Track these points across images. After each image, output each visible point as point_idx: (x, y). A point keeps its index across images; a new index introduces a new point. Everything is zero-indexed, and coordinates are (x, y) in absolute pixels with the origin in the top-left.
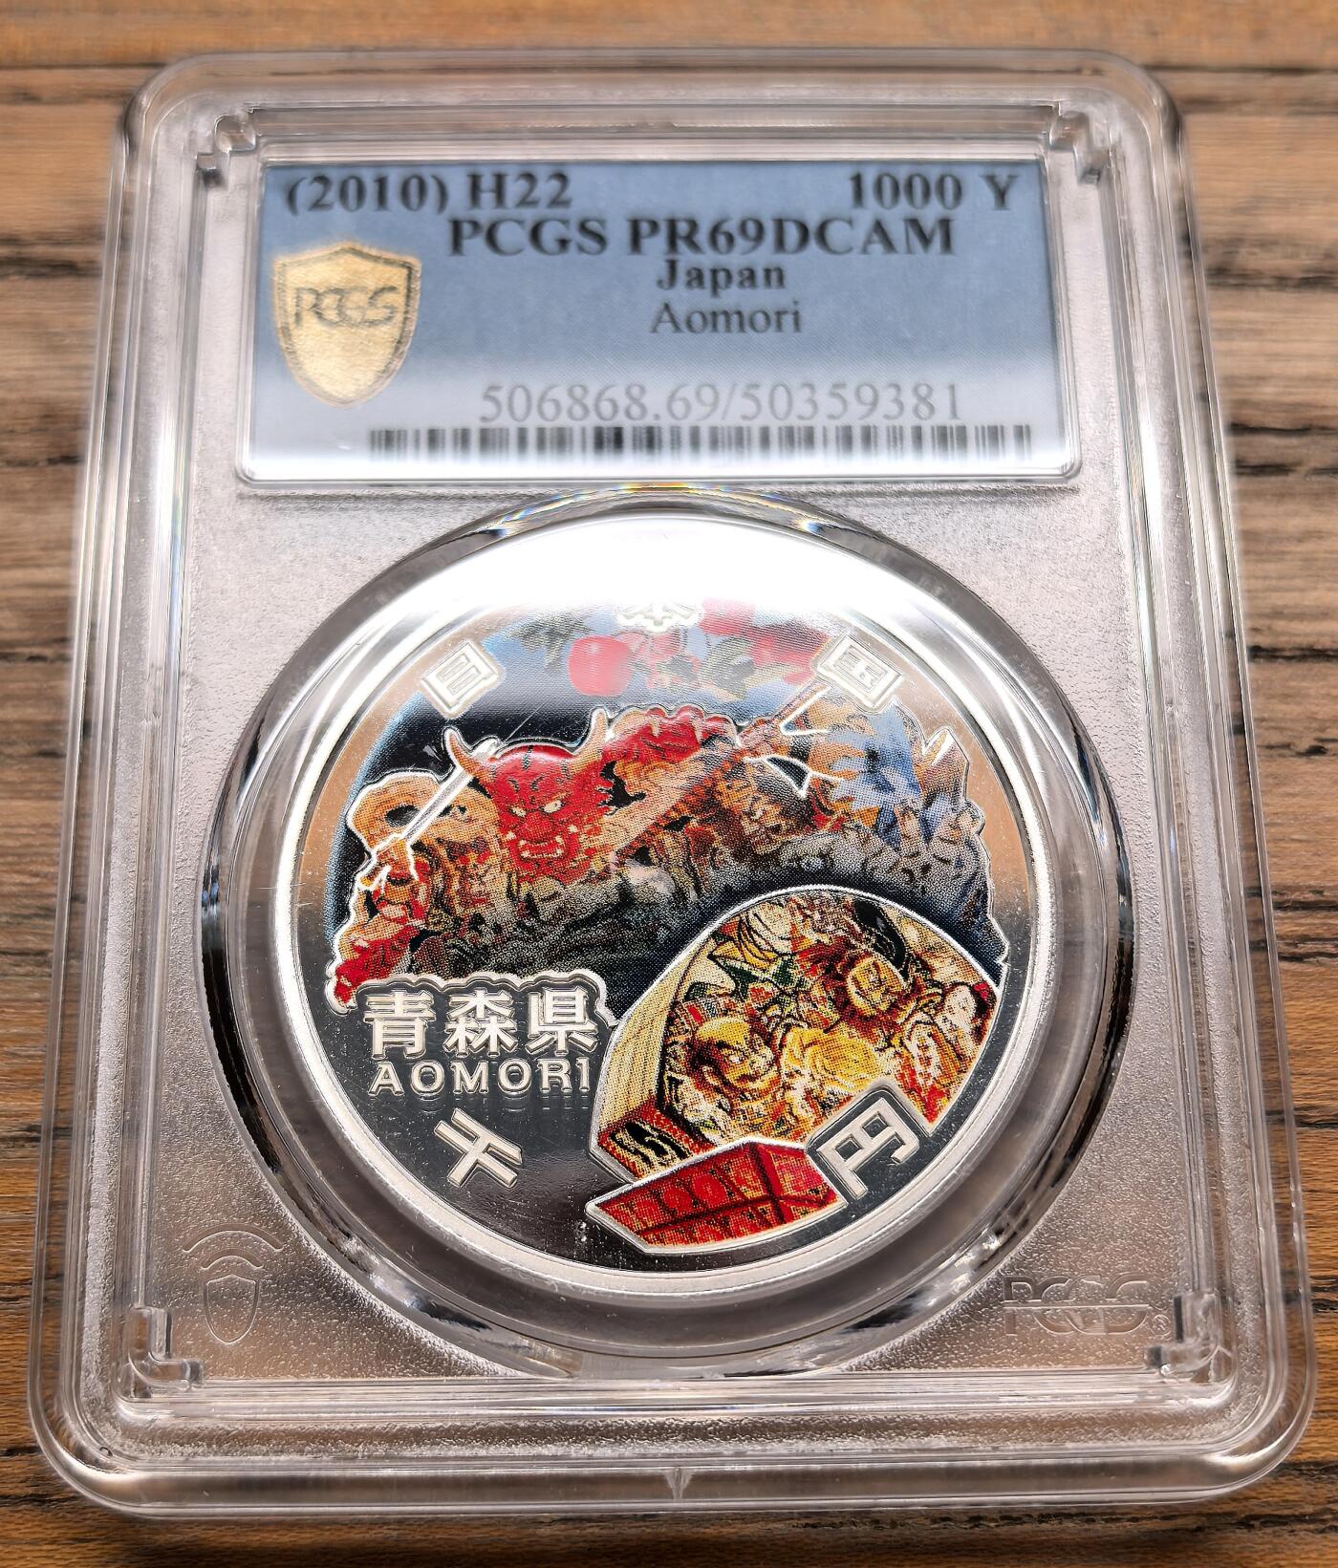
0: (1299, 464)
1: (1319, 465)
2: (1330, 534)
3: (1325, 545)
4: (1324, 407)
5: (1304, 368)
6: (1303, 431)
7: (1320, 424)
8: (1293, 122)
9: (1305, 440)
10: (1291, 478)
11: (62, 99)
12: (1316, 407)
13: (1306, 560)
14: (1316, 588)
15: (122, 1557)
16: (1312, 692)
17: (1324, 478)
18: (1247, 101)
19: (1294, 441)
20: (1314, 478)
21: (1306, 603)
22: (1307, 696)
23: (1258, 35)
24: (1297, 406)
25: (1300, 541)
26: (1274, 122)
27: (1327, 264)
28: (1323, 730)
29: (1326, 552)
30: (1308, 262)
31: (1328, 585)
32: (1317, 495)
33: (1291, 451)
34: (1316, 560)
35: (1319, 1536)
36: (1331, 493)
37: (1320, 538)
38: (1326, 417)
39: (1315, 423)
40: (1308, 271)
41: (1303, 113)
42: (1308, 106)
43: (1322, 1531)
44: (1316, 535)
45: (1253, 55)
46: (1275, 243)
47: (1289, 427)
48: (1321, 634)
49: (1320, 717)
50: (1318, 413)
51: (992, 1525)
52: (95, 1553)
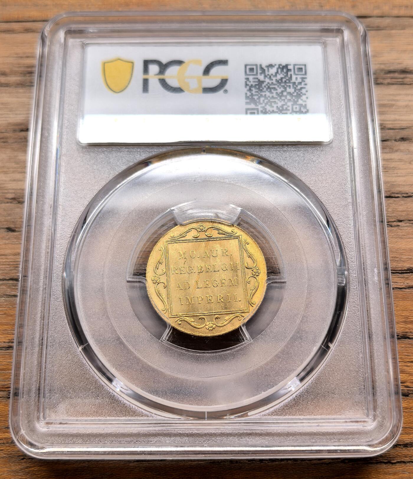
15: (6, 472)
23: (354, 7)
51: (266, 462)
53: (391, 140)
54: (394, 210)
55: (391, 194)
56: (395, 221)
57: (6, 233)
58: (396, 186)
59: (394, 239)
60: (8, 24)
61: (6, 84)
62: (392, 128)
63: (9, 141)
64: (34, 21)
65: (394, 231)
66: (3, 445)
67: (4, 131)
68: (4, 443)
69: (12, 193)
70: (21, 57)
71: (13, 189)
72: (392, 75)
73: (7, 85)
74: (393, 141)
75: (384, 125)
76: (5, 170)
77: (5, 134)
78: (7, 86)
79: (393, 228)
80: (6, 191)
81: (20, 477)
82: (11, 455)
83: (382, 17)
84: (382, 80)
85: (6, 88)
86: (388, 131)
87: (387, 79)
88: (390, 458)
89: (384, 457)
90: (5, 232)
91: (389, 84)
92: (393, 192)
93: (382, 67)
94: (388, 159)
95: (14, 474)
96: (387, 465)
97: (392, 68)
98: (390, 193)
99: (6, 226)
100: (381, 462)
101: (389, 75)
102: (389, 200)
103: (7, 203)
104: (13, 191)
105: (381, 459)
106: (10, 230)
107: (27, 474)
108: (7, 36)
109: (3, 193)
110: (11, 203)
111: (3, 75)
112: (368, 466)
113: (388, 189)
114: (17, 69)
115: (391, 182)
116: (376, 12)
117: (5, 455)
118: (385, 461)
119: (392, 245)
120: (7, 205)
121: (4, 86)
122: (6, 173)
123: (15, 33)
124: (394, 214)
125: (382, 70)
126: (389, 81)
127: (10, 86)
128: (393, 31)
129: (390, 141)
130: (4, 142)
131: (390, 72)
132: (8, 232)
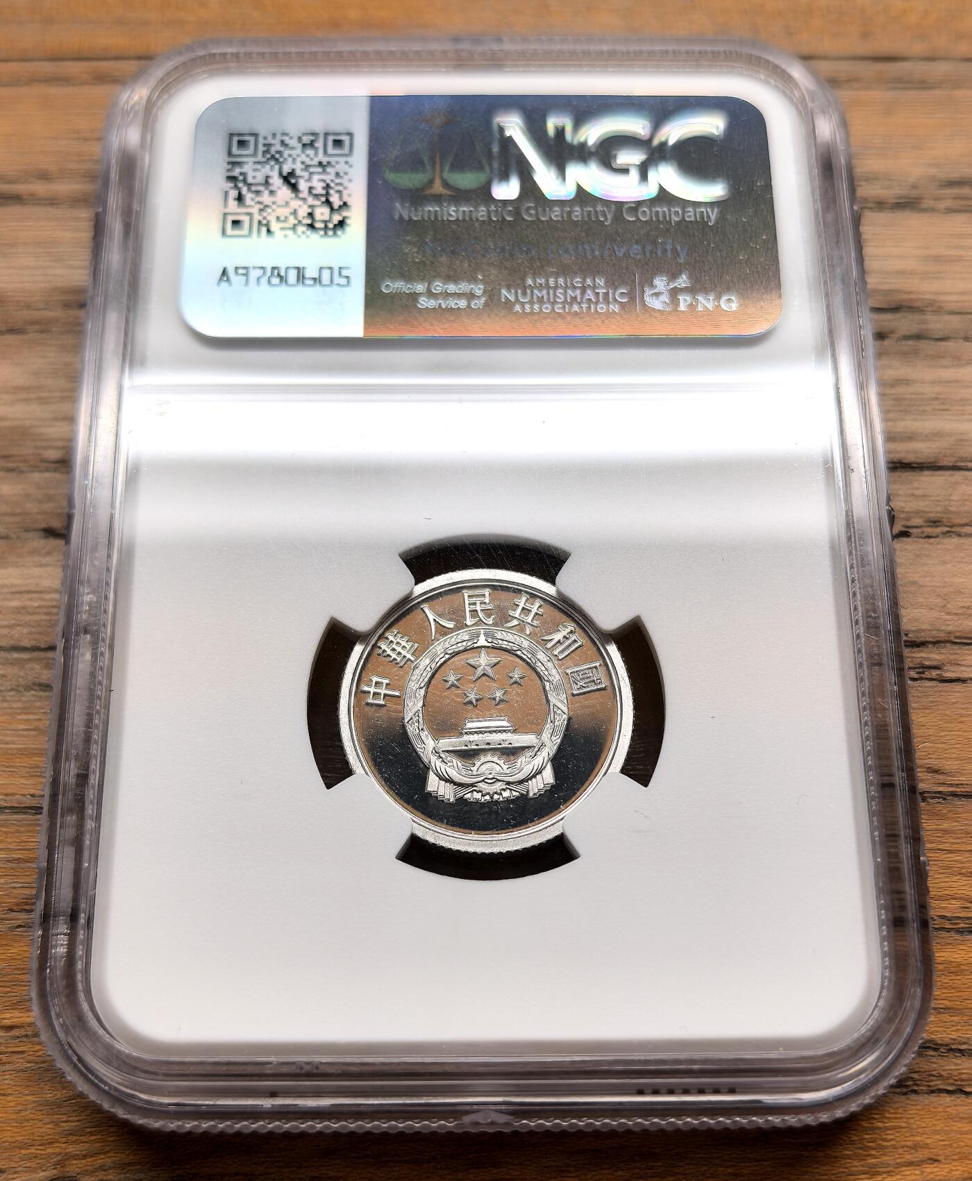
0: (892, 332)
1: (907, 333)
2: (914, 382)
3: (912, 389)
4: (910, 293)
5: (896, 265)
6: (896, 309)
7: (908, 304)
8: (890, 95)
9: (898, 315)
10: (886, 342)
11: (15, 82)
12: (905, 293)
13: (897, 400)
14: (903, 420)
15: (31, 1106)
16: (901, 492)
17: (910, 342)
18: (856, 80)
19: (889, 316)
20: (904, 342)
21: (898, 430)
22: (898, 495)
23: (865, 35)
24: (891, 291)
25: (892, 386)
26: (876, 94)
27: (914, 193)
28: (908, 520)
29: (911, 394)
30: (900, 192)
31: (913, 417)
32: (905, 354)
33: (886, 324)
34: (905, 399)
35: (903, 1097)
36: (915, 353)
37: (907, 384)
38: (911, 300)
39: (903, 304)
40: (900, 198)
41: (896, 88)
42: (902, 83)
43: (905, 1094)
44: (906, 382)
45: (862, 48)
46: (876, 178)
47: (885, 307)
48: (908, 452)
49: (906, 510)
50: (905, 296)
52: (12, 1104)
53: (955, 338)
54: (965, 498)
55: (956, 461)
56: (966, 525)
57: (42, 542)
58: (967, 443)
59: (965, 565)
60: (55, 64)
61: (48, 199)
62: (957, 310)
63: (54, 330)
64: (117, 58)
65: (965, 547)
66: (25, 1039)
67: (42, 307)
68: (26, 1036)
69: (57, 448)
70: (86, 140)
71: (61, 440)
72: (956, 191)
73: (52, 201)
74: (961, 341)
75: (939, 304)
76: (43, 395)
77: (42, 312)
78: (52, 204)
79: (962, 540)
80: (44, 444)
81: (65, 1116)
82: (43, 1065)
83: (931, 59)
84: (932, 202)
85: (50, 209)
86: (947, 318)
87: (945, 199)
88: (962, 1080)
89: (948, 1078)
90: (40, 538)
91: (950, 211)
92: (961, 458)
93: (933, 171)
94: (949, 382)
95: (51, 1111)
96: (953, 1097)
97: (955, 175)
98: (955, 459)
99: (44, 525)
100: (940, 1091)
101: (948, 191)
102: (952, 475)
103: (47, 470)
104: (60, 444)
105: (940, 1082)
106: (50, 532)
107: (82, 1112)
108: (53, 91)
109: (36, 447)
110: (55, 470)
111: (41, 179)
112: (908, 1098)
113: (950, 449)
114: (74, 166)
115: (956, 434)
116: (918, 48)
117: (29, 1065)
118: (950, 1088)
119: (962, 580)
120: (47, 475)
121: (45, 205)
122: (42, 401)
123: (73, 85)
124: (966, 508)
125: (932, 179)
126: (948, 203)
127: (57, 204)
128: (959, 93)
129: (953, 340)
130: (42, 332)
131: (951, 184)
132: (46, 537)
